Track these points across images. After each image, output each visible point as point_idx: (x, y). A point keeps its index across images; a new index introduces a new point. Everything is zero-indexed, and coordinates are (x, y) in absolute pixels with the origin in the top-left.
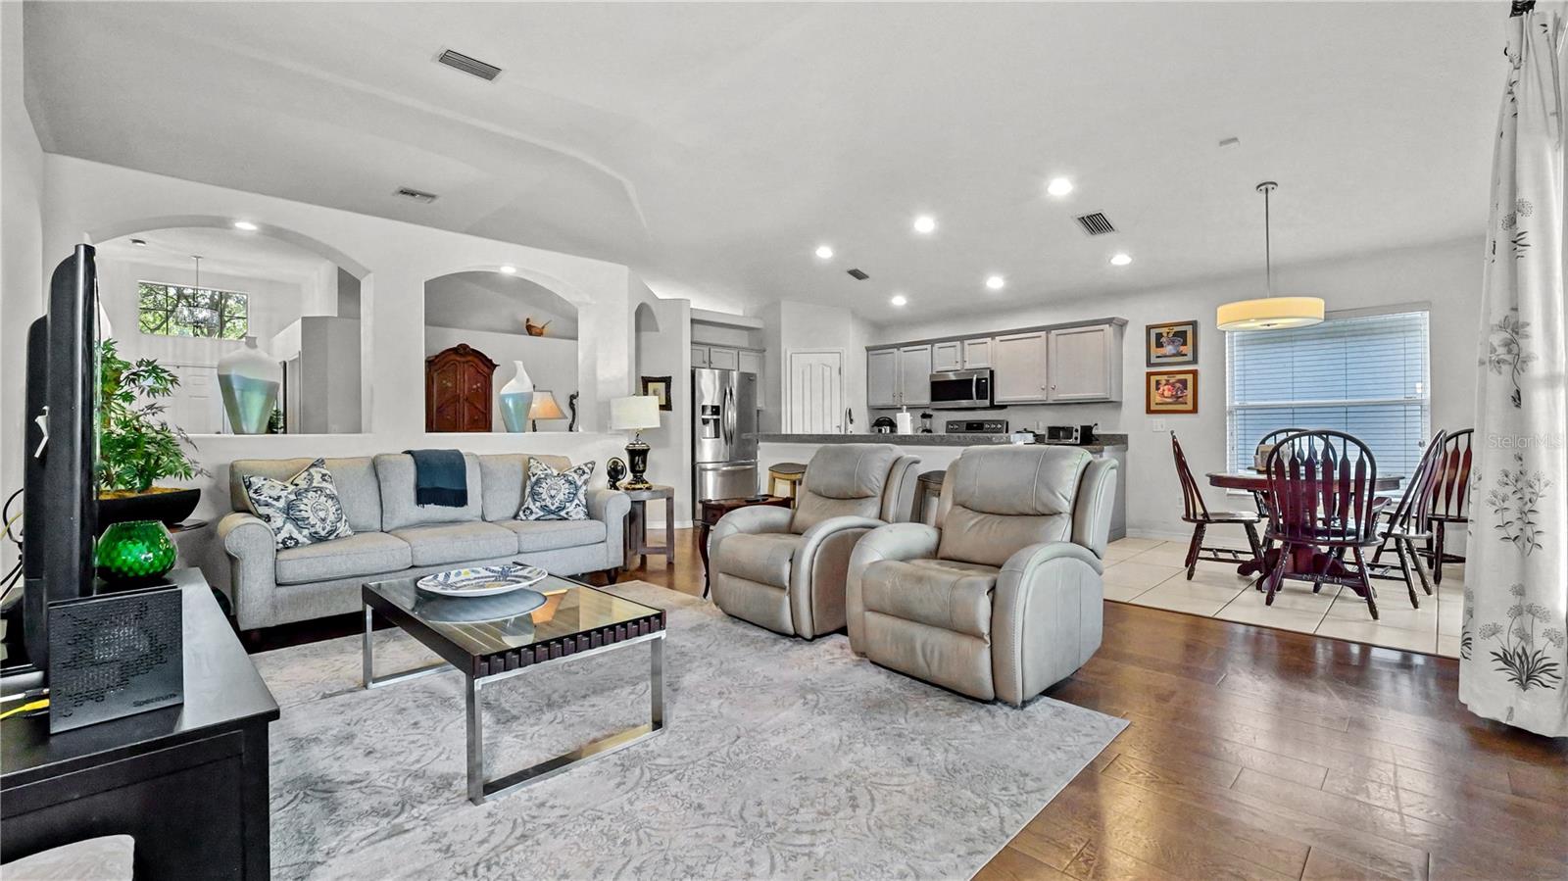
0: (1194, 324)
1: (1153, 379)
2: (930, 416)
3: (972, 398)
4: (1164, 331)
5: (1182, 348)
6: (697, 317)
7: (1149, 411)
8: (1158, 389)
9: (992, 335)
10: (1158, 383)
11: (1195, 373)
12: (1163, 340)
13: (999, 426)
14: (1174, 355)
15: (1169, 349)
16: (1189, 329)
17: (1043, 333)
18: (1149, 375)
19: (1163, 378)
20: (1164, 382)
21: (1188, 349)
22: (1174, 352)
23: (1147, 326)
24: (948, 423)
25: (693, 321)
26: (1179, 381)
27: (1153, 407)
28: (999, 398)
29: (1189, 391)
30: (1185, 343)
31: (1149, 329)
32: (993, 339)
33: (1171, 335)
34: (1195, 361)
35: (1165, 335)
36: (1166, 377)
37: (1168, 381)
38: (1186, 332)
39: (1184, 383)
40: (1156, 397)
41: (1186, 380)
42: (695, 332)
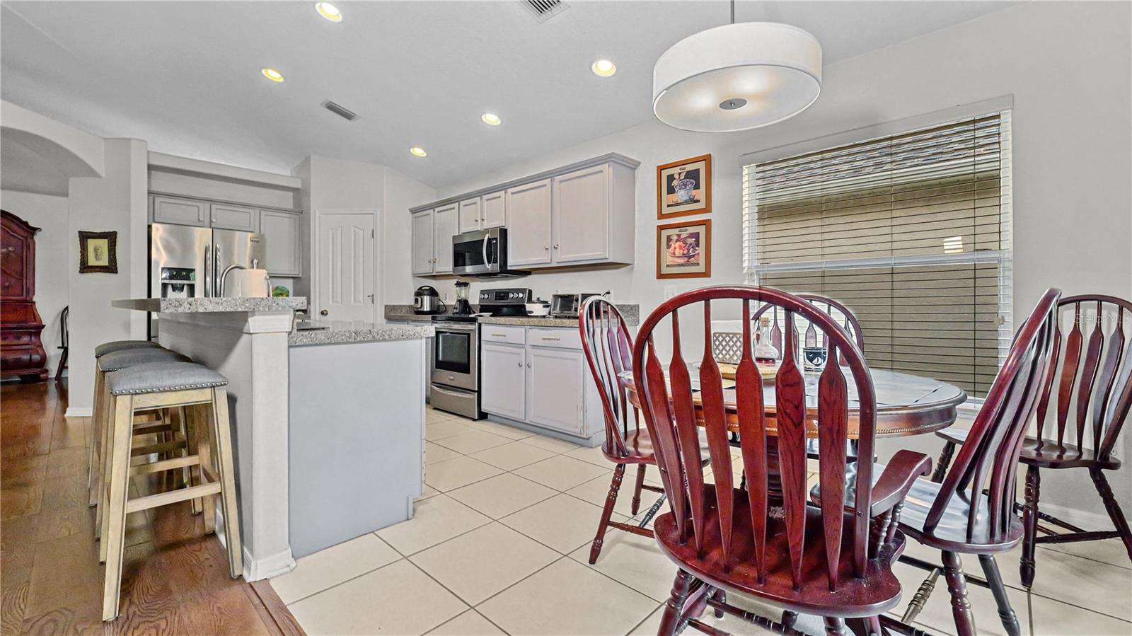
0: (707, 159)
1: (665, 233)
2: (466, 284)
3: (483, 263)
4: (675, 171)
5: (694, 192)
6: (156, 162)
7: (661, 276)
8: (669, 246)
9: (504, 187)
10: (669, 239)
11: (707, 223)
12: (675, 183)
13: (521, 295)
14: (686, 202)
15: (681, 195)
16: (701, 166)
17: (547, 181)
18: (661, 228)
19: (674, 232)
20: (675, 238)
21: (700, 194)
22: (686, 198)
23: (658, 167)
24: (483, 292)
25: (151, 168)
26: (691, 236)
27: (665, 271)
28: (513, 262)
29: (701, 250)
30: (697, 187)
31: (661, 169)
32: (506, 190)
33: (682, 177)
34: (707, 209)
35: (676, 176)
36: (676, 231)
37: (679, 236)
38: (698, 170)
39: (696, 236)
40: (668, 259)
41: (698, 234)
42: (153, 181)
